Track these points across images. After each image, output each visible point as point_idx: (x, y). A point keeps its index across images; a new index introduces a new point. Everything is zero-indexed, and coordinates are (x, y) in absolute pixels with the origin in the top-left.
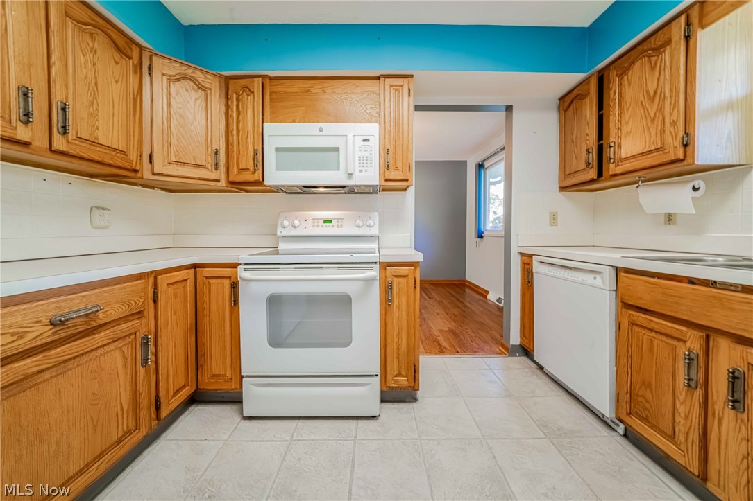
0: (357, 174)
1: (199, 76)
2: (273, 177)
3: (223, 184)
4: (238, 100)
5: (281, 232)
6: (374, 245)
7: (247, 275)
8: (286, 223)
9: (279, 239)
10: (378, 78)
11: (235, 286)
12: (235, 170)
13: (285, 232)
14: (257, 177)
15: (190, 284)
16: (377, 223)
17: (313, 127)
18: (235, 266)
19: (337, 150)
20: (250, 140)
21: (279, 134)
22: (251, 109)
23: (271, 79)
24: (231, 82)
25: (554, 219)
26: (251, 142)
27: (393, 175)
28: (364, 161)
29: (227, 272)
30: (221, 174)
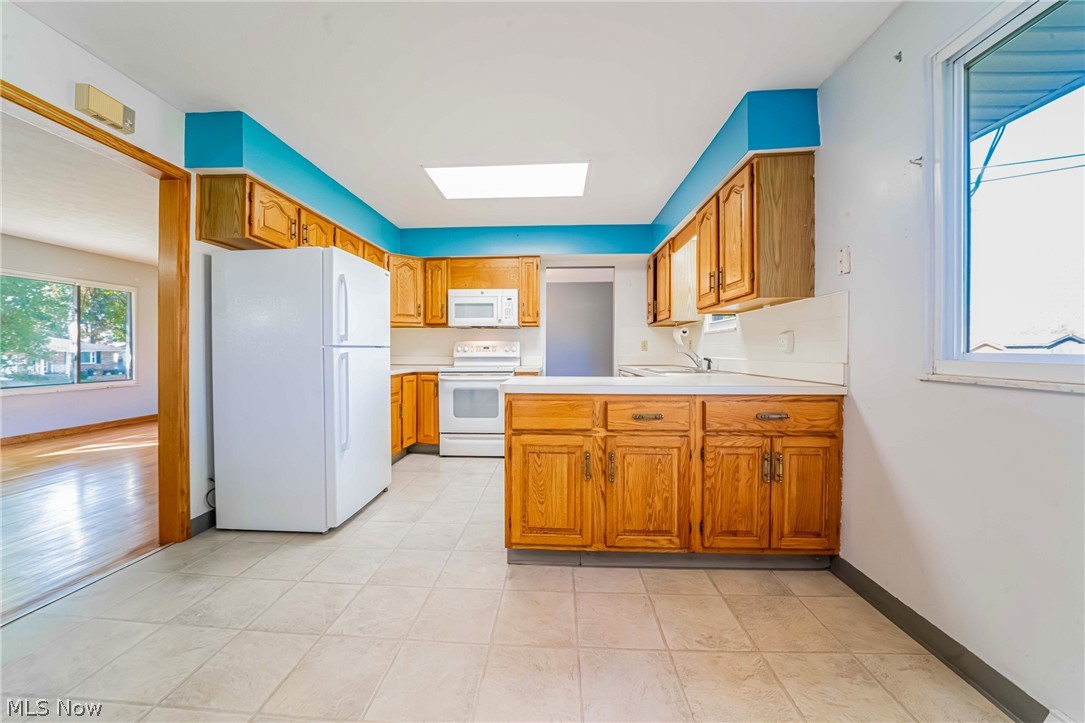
0: (504, 319)
1: (411, 262)
2: (453, 321)
3: (422, 325)
4: (432, 273)
5: (457, 355)
6: (517, 364)
7: (443, 377)
8: (459, 349)
9: (454, 359)
10: (518, 257)
11: (437, 385)
12: (430, 316)
13: (459, 355)
14: (444, 320)
15: (415, 383)
16: (518, 350)
17: (478, 292)
18: (436, 374)
19: (492, 305)
20: (439, 298)
21: (457, 296)
22: (441, 278)
23: (452, 259)
24: (428, 263)
25: (644, 346)
26: (440, 301)
27: (527, 319)
28: (508, 311)
29: (433, 377)
30: (420, 319)
